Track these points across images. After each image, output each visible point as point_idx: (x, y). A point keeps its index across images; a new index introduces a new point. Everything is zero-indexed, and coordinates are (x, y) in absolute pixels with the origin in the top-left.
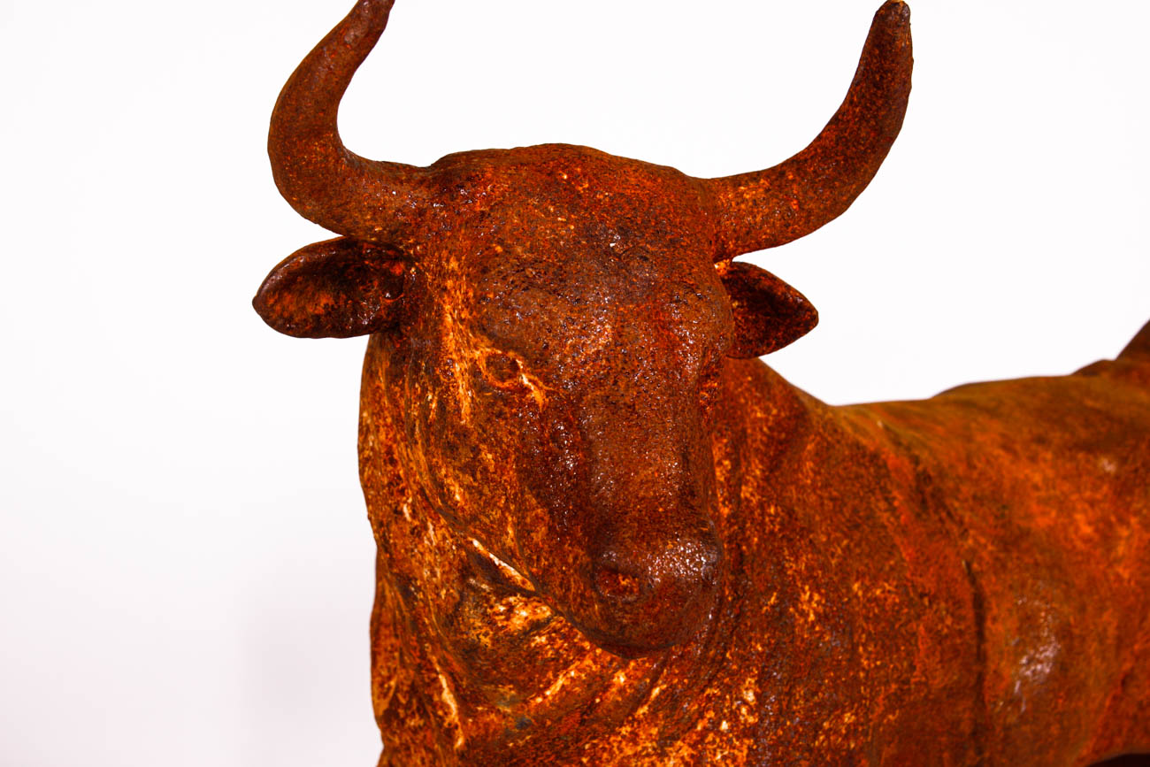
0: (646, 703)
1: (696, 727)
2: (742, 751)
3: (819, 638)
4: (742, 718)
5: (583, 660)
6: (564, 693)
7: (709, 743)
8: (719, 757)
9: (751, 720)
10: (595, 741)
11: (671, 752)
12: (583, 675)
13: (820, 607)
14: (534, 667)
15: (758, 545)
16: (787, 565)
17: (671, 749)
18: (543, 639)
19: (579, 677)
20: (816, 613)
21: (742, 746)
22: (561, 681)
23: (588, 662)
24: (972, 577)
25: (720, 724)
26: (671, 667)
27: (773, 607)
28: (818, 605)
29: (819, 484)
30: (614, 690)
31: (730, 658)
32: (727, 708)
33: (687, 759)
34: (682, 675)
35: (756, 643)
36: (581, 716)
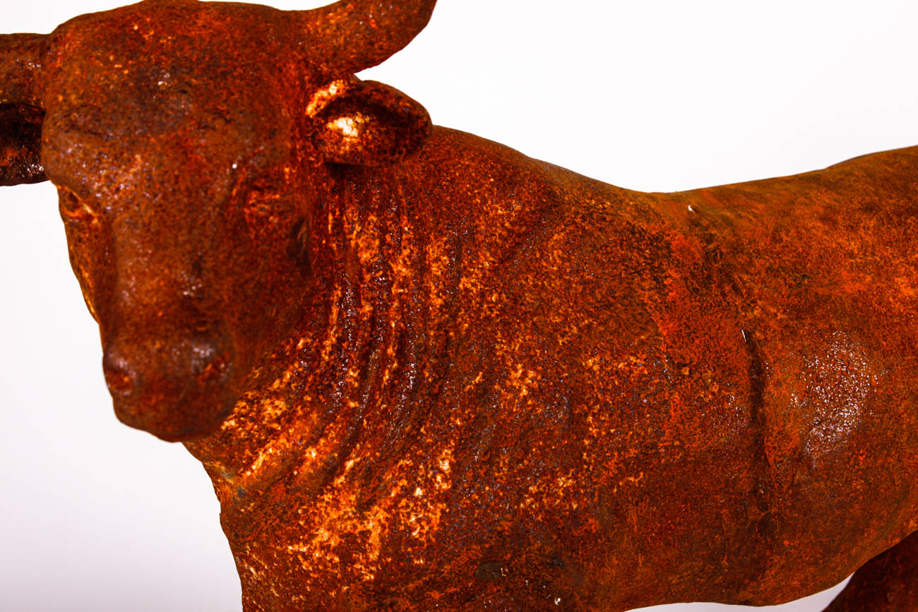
0: (342, 473)
1: (390, 494)
2: (435, 514)
3: (531, 411)
4: (437, 486)
5: (278, 439)
6: (265, 467)
7: (402, 507)
8: (413, 519)
9: (445, 486)
10: (305, 507)
11: (369, 516)
12: (278, 452)
13: (535, 383)
14: (231, 446)
15: (468, 331)
16: (497, 347)
17: (368, 513)
18: (233, 423)
19: (276, 453)
20: (529, 388)
21: (435, 510)
22: (262, 457)
23: (283, 440)
24: (751, 345)
25: (413, 490)
26: (364, 442)
27: (477, 385)
28: (533, 382)
29: (568, 270)
30: (308, 464)
31: (424, 432)
32: (422, 476)
33: (383, 521)
34: (374, 449)
35: (456, 419)
36: (285, 486)
